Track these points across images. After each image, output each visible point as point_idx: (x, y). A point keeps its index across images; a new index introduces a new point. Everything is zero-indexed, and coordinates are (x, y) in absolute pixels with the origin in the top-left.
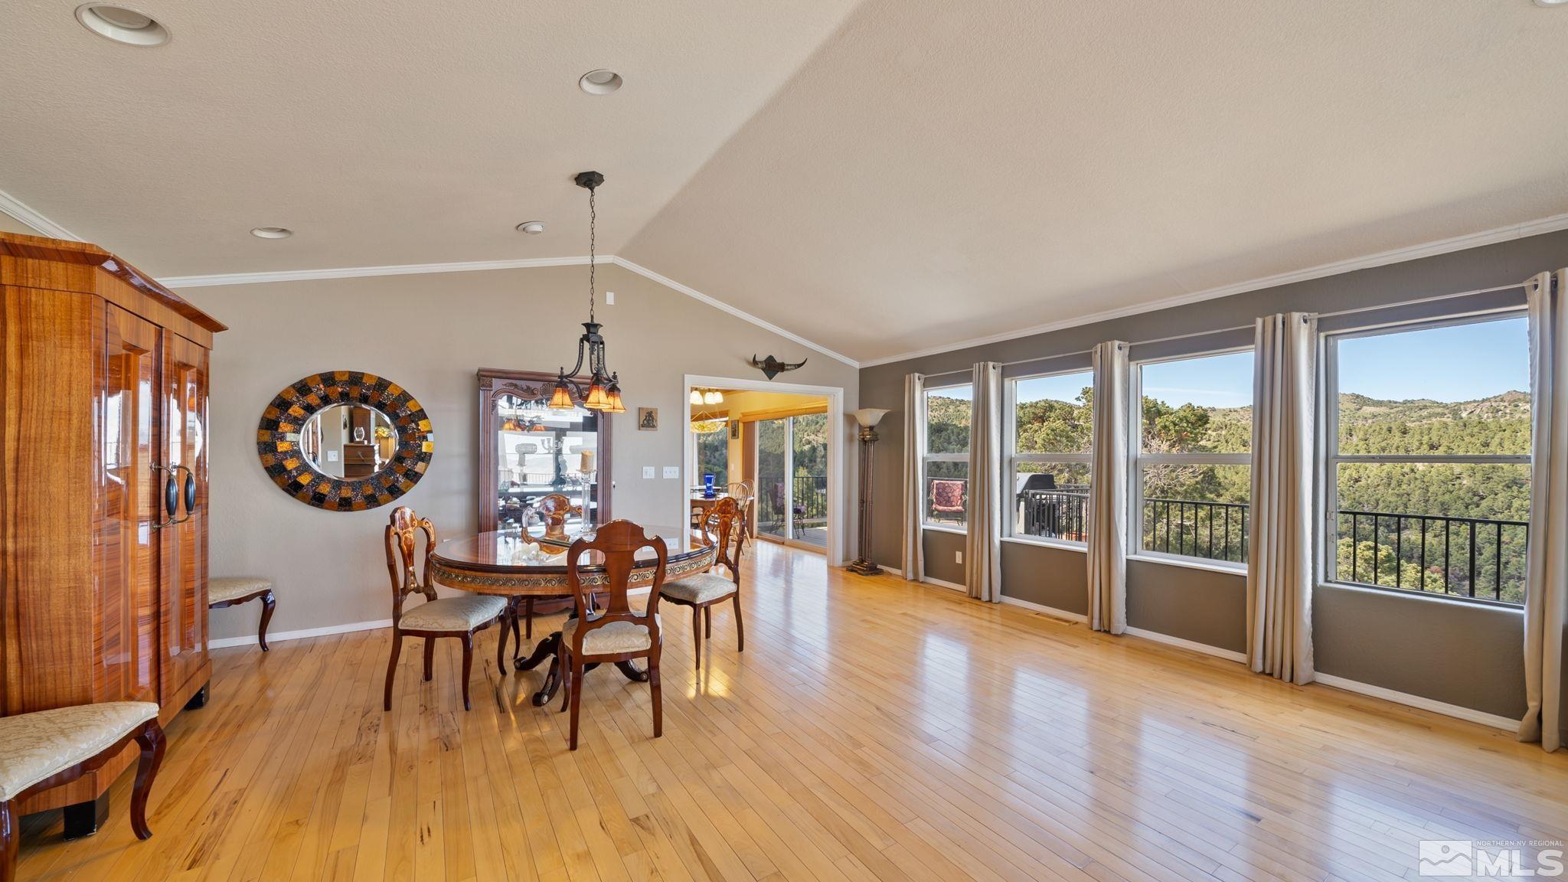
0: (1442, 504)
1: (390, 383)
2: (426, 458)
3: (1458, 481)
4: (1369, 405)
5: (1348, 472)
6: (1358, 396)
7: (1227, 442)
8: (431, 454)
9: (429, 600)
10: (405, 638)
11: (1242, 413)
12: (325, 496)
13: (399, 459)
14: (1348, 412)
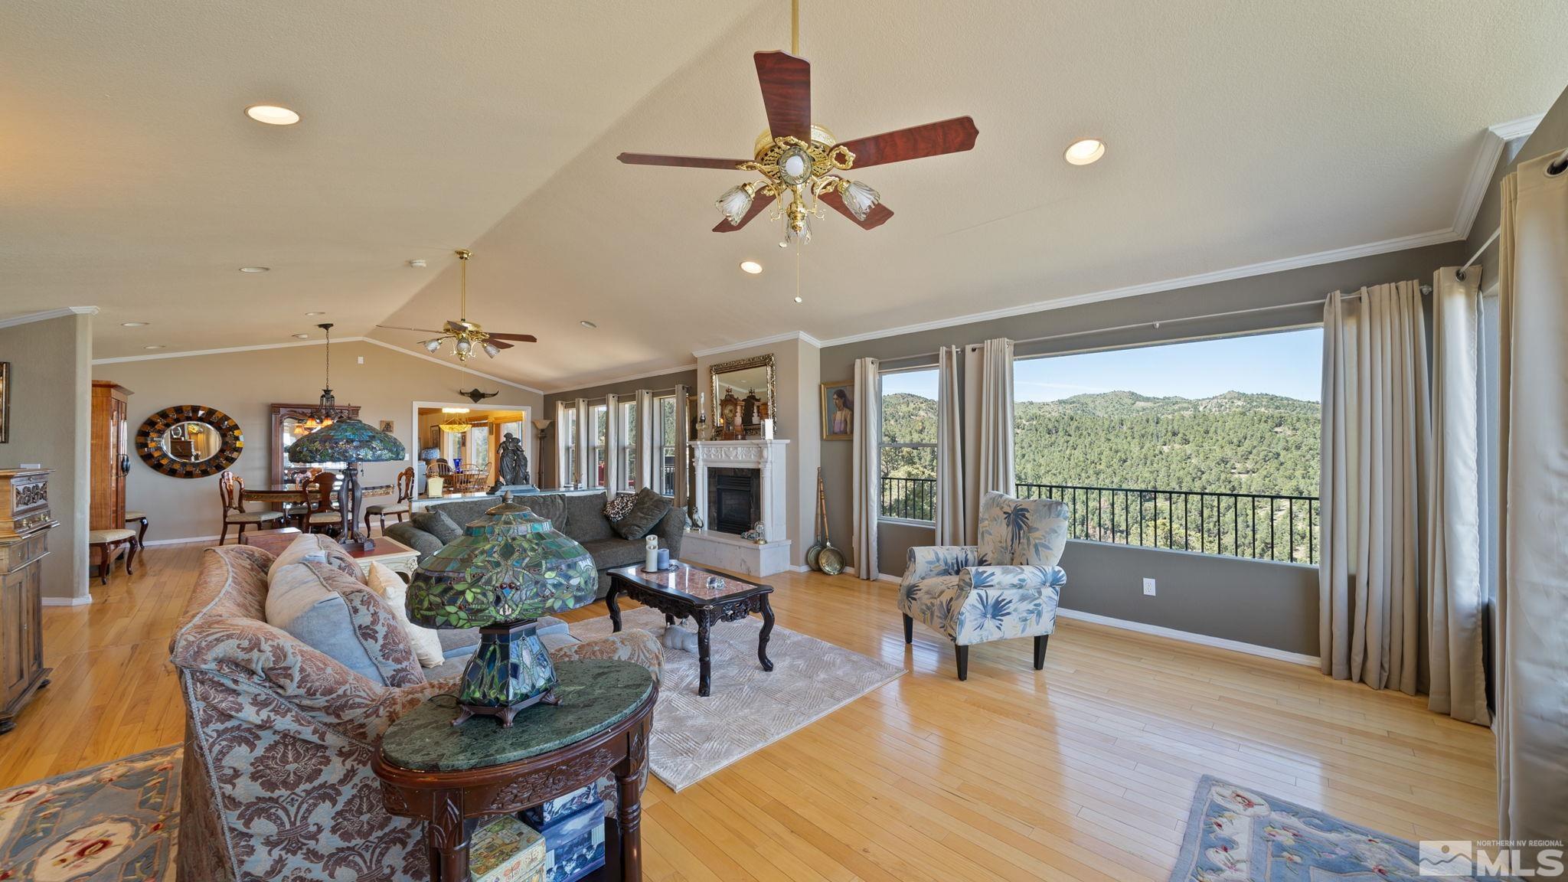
0: (1179, 478)
1: (216, 411)
2: (239, 450)
3: (1189, 460)
4: (1140, 401)
5: (1119, 454)
6: (1133, 394)
7: (1037, 430)
8: (242, 448)
9: (241, 512)
10: (229, 526)
11: (1052, 406)
12: (176, 470)
13: (222, 451)
14: (1126, 406)
